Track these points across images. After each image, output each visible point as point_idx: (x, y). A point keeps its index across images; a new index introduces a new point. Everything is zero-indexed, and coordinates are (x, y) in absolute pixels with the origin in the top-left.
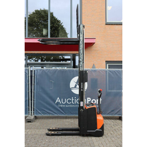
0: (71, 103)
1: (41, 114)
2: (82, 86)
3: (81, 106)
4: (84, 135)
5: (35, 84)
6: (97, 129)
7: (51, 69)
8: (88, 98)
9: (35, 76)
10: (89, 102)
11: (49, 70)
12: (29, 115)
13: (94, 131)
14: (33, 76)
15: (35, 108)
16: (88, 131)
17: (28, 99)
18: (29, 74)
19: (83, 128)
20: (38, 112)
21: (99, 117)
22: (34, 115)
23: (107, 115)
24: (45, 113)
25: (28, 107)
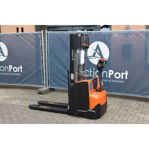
0: (88, 75)
1: (55, 86)
2: (73, 54)
3: (72, 79)
4: (74, 114)
5: (49, 51)
6: (89, 109)
7: (65, 33)
8: (110, 71)
9: (48, 42)
10: (111, 75)
11: (63, 34)
12: (44, 87)
13: (86, 111)
14: (46, 41)
15: (49, 79)
16: (78, 110)
17: (42, 68)
18: (41, 40)
19: (73, 106)
20: (53, 83)
21: (95, 94)
22: (48, 87)
23: (136, 95)
24: (59, 85)
25: (42, 77)
